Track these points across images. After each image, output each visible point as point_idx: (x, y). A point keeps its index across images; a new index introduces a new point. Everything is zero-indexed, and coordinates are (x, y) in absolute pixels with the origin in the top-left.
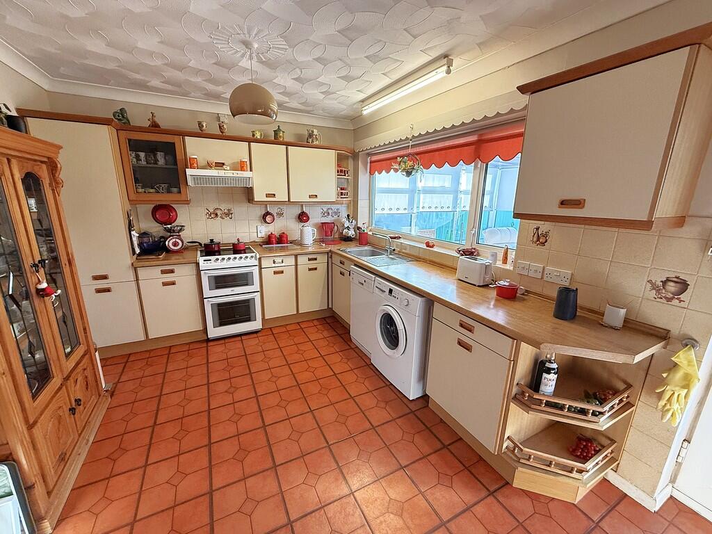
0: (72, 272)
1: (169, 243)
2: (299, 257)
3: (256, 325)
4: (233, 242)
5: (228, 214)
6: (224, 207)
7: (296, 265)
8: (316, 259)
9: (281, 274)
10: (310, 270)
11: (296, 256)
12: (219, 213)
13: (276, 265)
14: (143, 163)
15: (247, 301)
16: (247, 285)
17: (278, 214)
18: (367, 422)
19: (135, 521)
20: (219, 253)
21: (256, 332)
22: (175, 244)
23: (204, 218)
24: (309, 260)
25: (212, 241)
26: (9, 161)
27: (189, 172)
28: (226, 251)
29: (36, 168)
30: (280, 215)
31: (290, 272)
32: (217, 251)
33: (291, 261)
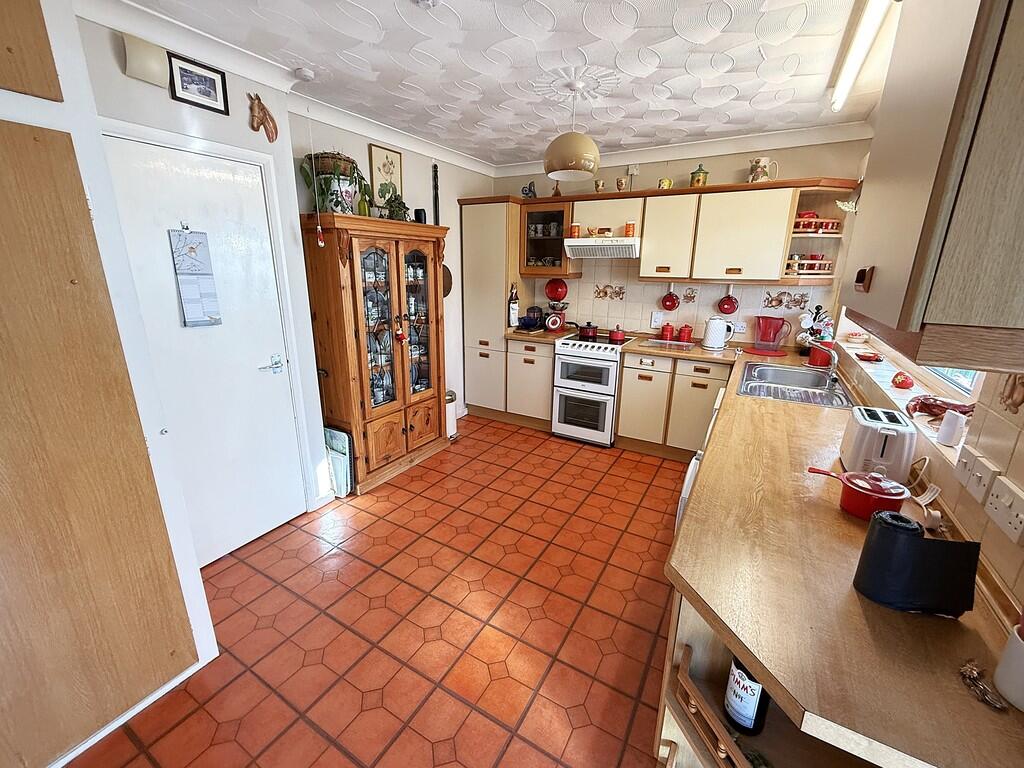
0: (437, 329)
1: (549, 322)
2: (679, 363)
3: (603, 437)
4: (610, 328)
5: (619, 293)
6: (616, 284)
7: (674, 373)
8: (707, 371)
9: (646, 381)
10: (694, 385)
11: (675, 360)
12: (609, 290)
13: (643, 367)
14: (540, 235)
15: (597, 404)
16: (600, 383)
17: (686, 297)
18: (587, 594)
19: (383, 518)
20: (594, 339)
21: (602, 447)
22: (554, 323)
23: (593, 295)
24: (697, 370)
25: (589, 323)
26: (397, 243)
27: (567, 242)
28: (603, 339)
29: (421, 247)
30: (690, 298)
31: (661, 381)
32: (591, 337)
33: (667, 365)
